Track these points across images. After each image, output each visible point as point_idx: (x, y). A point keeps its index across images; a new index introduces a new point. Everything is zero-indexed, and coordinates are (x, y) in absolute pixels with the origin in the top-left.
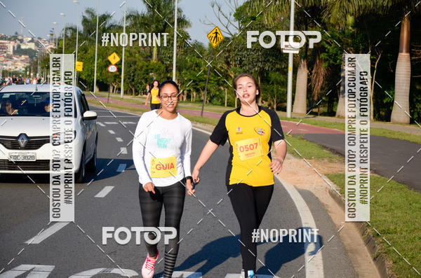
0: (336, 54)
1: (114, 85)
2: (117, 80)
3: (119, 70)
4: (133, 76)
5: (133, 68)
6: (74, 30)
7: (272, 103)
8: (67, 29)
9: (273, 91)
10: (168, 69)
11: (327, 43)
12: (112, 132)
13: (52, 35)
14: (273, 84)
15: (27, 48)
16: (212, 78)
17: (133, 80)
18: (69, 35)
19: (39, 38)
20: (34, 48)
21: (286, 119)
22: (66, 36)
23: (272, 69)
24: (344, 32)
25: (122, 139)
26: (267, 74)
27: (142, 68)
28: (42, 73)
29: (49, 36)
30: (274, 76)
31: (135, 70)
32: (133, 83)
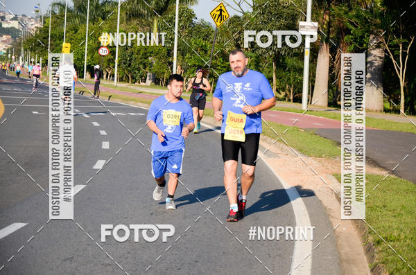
0: (362, 37)
1: (107, 70)
2: (111, 65)
3: (113, 53)
4: (130, 60)
5: (129, 51)
6: (62, 6)
7: (288, 93)
8: (54, 4)
9: (289, 79)
10: (170, 53)
11: (352, 23)
12: (96, 124)
13: (37, 11)
14: (289, 71)
15: (10, 26)
16: (219, 64)
17: (130, 65)
18: (57, 12)
19: (24, 15)
20: (17, 28)
21: (302, 111)
22: (53, 13)
23: (288, 54)
24: (372, 11)
25: (106, 132)
26: (284, 59)
27: (139, 51)
28: (26, 56)
29: (34, 12)
30: (290, 61)
31: (132, 53)
32: (130, 69)
